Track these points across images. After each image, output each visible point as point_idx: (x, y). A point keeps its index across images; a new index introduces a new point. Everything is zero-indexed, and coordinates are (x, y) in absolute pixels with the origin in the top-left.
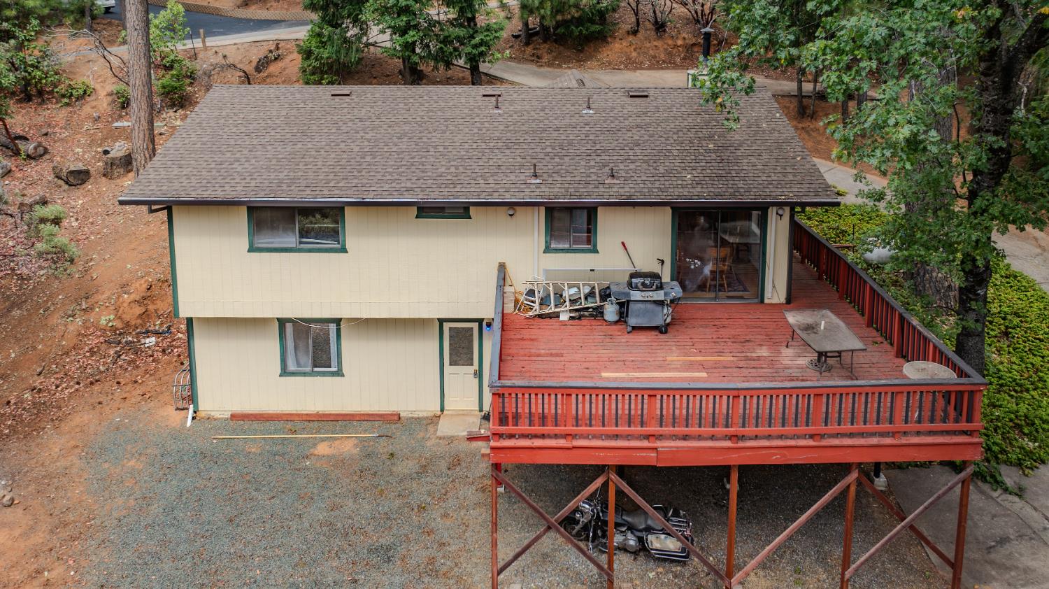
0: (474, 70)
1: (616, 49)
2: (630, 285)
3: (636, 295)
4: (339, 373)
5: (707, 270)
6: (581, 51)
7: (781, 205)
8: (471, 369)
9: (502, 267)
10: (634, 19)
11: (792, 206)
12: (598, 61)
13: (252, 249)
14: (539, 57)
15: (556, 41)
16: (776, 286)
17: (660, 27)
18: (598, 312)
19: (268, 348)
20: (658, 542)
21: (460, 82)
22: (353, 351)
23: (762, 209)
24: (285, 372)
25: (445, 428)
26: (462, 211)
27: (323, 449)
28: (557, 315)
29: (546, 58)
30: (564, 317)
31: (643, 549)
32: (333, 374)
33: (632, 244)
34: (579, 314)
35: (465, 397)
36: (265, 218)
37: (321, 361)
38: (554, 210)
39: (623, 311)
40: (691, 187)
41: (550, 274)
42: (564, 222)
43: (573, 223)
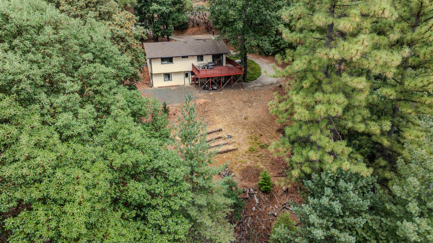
0: (168, 38)
1: (190, 30)
2: (208, 64)
4: (171, 80)
5: (216, 62)
6: (182, 32)
7: (224, 53)
8: (188, 78)
9: (193, 64)
10: (192, 23)
11: (226, 54)
13: (162, 64)
16: (224, 64)
17: (198, 25)
18: (205, 68)
19: (162, 78)
20: (215, 88)
21: (166, 41)
22: (173, 77)
23: (222, 55)
24: (165, 81)
25: (186, 85)
26: (187, 57)
27: (172, 88)
31: (213, 89)
33: (208, 60)
34: (203, 68)
35: (188, 82)
36: (163, 59)
37: (169, 79)
38: (198, 56)
39: (208, 67)
40: (214, 52)
41: (198, 64)
42: (199, 58)
43: (200, 58)
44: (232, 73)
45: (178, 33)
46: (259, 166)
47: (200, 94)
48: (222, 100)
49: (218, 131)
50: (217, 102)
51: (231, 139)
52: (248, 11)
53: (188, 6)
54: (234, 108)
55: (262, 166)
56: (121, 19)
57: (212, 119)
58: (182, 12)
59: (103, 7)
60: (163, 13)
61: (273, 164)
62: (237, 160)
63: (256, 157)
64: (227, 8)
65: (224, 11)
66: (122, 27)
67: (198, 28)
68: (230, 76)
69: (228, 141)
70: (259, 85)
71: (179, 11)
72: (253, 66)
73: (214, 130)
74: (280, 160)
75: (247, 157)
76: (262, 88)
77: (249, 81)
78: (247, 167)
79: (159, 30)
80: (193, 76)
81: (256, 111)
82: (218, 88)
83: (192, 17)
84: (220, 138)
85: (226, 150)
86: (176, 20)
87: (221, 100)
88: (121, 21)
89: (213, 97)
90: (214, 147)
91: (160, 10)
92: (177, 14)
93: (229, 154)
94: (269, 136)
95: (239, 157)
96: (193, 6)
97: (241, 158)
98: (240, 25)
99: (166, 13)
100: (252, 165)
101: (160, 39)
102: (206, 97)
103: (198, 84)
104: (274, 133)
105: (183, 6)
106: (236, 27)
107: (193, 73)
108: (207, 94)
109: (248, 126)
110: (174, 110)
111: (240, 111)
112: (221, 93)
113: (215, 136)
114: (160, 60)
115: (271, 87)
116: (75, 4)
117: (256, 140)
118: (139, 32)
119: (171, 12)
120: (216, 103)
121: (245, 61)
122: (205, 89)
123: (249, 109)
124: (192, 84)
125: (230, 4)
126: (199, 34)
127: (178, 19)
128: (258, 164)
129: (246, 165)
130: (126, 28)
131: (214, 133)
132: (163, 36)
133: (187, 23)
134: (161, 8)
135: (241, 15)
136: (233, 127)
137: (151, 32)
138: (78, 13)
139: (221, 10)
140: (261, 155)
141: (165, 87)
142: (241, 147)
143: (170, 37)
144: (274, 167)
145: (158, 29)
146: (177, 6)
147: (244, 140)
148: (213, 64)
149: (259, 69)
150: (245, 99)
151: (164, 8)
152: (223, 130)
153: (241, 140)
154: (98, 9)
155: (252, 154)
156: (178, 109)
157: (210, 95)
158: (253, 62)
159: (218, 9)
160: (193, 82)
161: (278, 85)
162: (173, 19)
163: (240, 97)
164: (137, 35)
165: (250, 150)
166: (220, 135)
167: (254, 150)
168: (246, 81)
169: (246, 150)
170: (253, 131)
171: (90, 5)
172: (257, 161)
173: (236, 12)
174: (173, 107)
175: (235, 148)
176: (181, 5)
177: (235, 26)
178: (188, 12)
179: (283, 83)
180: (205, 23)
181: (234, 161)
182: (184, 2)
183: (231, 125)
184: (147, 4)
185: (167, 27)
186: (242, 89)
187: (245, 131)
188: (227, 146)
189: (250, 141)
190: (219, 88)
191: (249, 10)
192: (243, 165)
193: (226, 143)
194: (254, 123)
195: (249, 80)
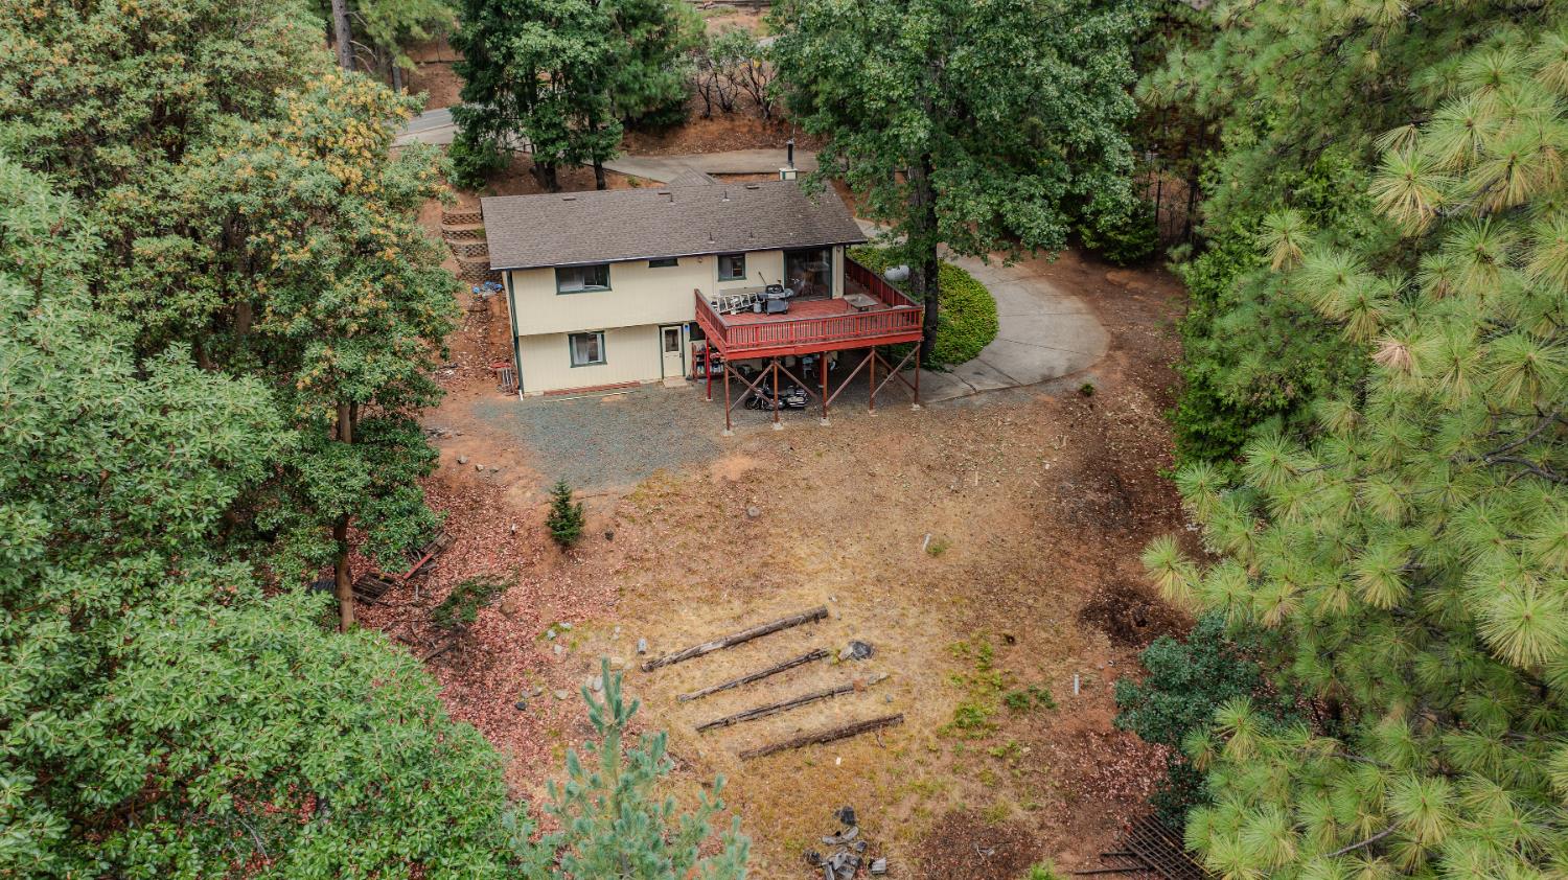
0: (598, 168)
1: (692, 133)
2: (767, 291)
3: (771, 296)
4: (604, 362)
5: (803, 284)
6: (663, 138)
7: (838, 245)
8: (678, 353)
9: (697, 293)
10: (704, 104)
11: (844, 244)
12: (678, 146)
13: (559, 293)
14: (628, 146)
15: (640, 130)
16: (838, 291)
17: (727, 108)
18: (751, 309)
19: (564, 351)
20: (794, 400)
22: (612, 349)
23: (829, 248)
24: (573, 366)
25: (667, 384)
26: (673, 262)
27: (606, 399)
28: (729, 313)
29: (634, 147)
30: (733, 313)
31: (787, 407)
32: (600, 363)
33: (765, 273)
34: (741, 311)
35: (676, 369)
36: (566, 274)
37: (593, 357)
38: (721, 257)
39: (764, 306)
40: (794, 239)
41: (723, 292)
42: (728, 263)
43: (732, 264)
44: (873, 336)
45: (645, 144)
46: (1007, 811)
47: (726, 433)
48: (830, 460)
49: (807, 620)
50: (806, 471)
51: (870, 662)
52: (955, 64)
53: (685, 33)
54: (880, 498)
55: (1019, 813)
56: (323, 111)
57: (781, 558)
58: (661, 56)
59: (231, 46)
60: (572, 64)
61: (1073, 801)
62: (899, 776)
63: (989, 761)
64: (856, 46)
65: (839, 62)
66: (322, 152)
67: (727, 124)
68: (864, 351)
69: (856, 672)
70: (989, 383)
71: (646, 52)
72: (960, 292)
73: (789, 613)
74: (1103, 778)
75: (947, 759)
76: (1006, 401)
77: (948, 367)
78: (949, 816)
79: (558, 138)
80: (700, 344)
81: (980, 510)
82: (808, 399)
83: (704, 77)
84: (818, 655)
85: (845, 724)
86: (633, 91)
87: (825, 459)
88: (318, 121)
89: (785, 446)
90: (789, 706)
91: (555, 52)
92: (637, 66)
93: (861, 747)
94: (1048, 641)
95: (908, 762)
96: (708, 31)
97: (920, 770)
98: (917, 129)
99: (583, 63)
100: (970, 804)
101: (563, 172)
102: (753, 445)
103: (720, 377)
104: (1069, 629)
105: (663, 34)
106: (897, 137)
107: (697, 332)
108: (760, 428)
109: (948, 591)
110: (608, 514)
111: (912, 511)
112: (825, 423)
113: (795, 644)
114: (553, 273)
115: (1043, 397)
116: (66, 33)
117: (987, 669)
118: (416, 177)
119: (609, 60)
120: (799, 474)
121: (928, 280)
122: (751, 403)
123: (948, 503)
124: (693, 378)
125: (867, 32)
126: (731, 148)
127: (642, 88)
128: (1004, 796)
129: (941, 809)
130: (346, 157)
131: (789, 631)
132: (575, 159)
133: (679, 103)
134: (561, 43)
135: (920, 79)
136: (878, 593)
137: (528, 141)
138: (85, 80)
139: (825, 58)
140: (1012, 749)
141: (575, 391)
142: (918, 705)
143: (605, 165)
144: (1080, 816)
145: (553, 134)
146: (639, 34)
147: (930, 665)
148: (790, 292)
149: (989, 307)
150: (931, 453)
151: (575, 46)
152: (833, 612)
153: (915, 663)
154: (206, 59)
155: (973, 747)
156: (625, 509)
157: (775, 434)
158: (960, 274)
159: (815, 54)
160: (701, 371)
161: (1075, 385)
162: (623, 89)
163: (909, 444)
164: (404, 189)
165: (960, 725)
166: (816, 643)
167: (978, 725)
168: (934, 363)
169: (940, 724)
170: (969, 614)
171: (153, 36)
172: (997, 784)
173: (899, 64)
174: (604, 501)
175: (888, 712)
176: (657, 29)
177: (895, 131)
178: (684, 57)
179: (1098, 373)
180: (759, 103)
181: (883, 787)
182: (670, 16)
183: (870, 588)
184: (504, 25)
185: (593, 124)
186: (916, 407)
187: (935, 615)
188: (852, 698)
189: (959, 669)
190: (815, 405)
191: (961, 60)
192: (929, 805)
193: (849, 683)
194: (973, 571)
195: (944, 359)
